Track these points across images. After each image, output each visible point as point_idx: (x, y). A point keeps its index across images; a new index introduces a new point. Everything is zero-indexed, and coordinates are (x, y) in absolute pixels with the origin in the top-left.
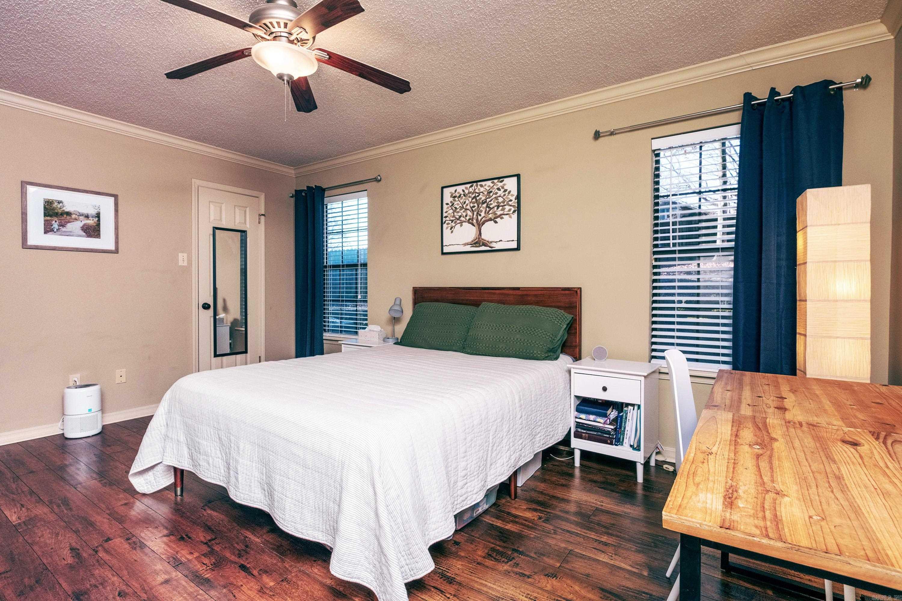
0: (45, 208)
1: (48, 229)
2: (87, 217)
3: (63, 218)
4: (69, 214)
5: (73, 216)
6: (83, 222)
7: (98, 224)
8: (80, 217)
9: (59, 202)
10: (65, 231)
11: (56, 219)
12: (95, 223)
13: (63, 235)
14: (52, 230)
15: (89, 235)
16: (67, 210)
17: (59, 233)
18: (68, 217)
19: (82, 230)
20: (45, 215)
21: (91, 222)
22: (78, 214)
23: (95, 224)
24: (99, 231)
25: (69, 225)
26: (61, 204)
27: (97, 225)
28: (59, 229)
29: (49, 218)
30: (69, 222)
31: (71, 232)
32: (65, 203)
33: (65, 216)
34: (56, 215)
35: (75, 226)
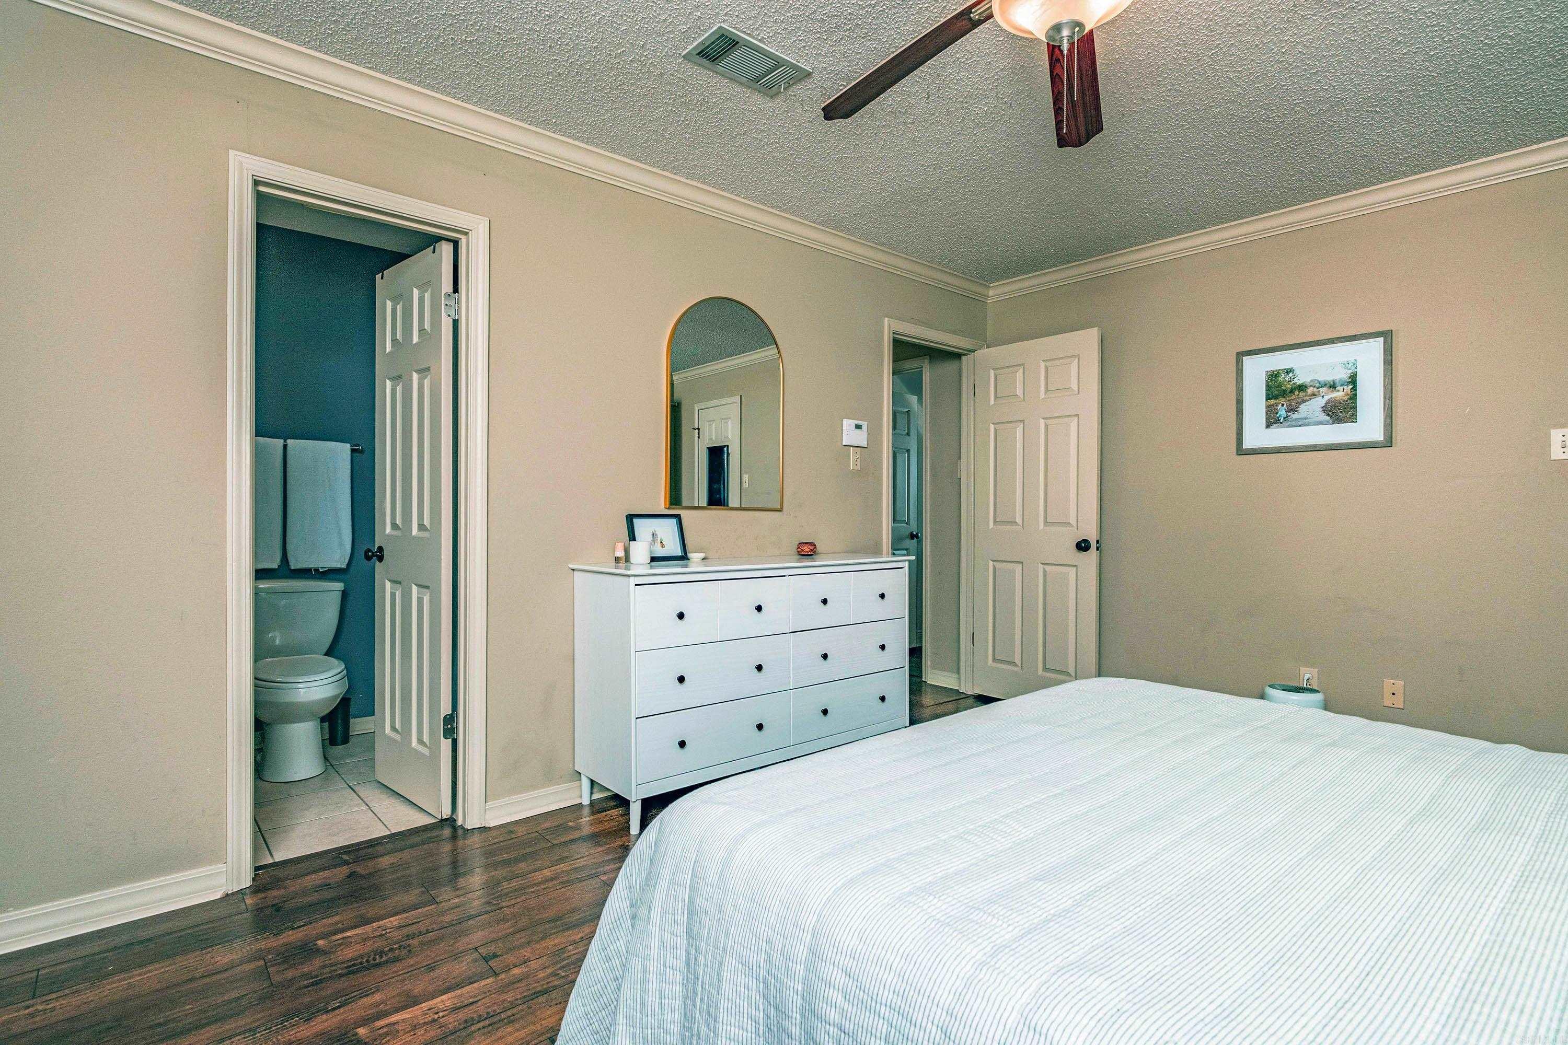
0: (1268, 387)
1: (1272, 420)
2: (1333, 386)
3: (1293, 397)
4: (1302, 388)
5: (1310, 391)
6: (1326, 398)
7: (1353, 397)
8: (1321, 390)
9: (1288, 371)
10: (1296, 419)
11: (1282, 401)
12: (1347, 394)
13: (1293, 426)
14: (1277, 421)
15: (1337, 420)
16: (1299, 383)
17: (1288, 423)
18: (1301, 394)
19: (1324, 411)
20: (1268, 398)
21: (1339, 394)
22: (1317, 385)
23: (1346, 398)
24: (1355, 408)
25: (1303, 407)
26: (1291, 375)
27: (1350, 399)
28: (1287, 417)
29: (1272, 402)
30: (1303, 402)
31: (1306, 418)
32: (1297, 372)
33: (1297, 392)
34: (1284, 394)
35: (1313, 407)
